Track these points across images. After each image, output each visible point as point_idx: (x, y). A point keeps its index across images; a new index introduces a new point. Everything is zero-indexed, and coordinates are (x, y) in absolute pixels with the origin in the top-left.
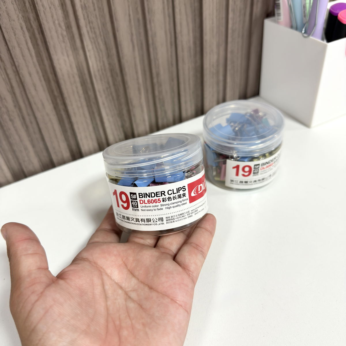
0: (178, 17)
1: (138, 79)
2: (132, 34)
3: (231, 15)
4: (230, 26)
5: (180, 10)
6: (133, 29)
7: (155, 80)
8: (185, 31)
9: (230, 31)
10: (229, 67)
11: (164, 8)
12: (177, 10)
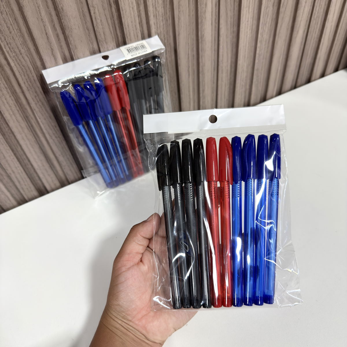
0: (221, 51)
1: (189, 96)
2: (189, 67)
3: (259, 45)
4: (258, 52)
5: (223, 46)
6: (190, 63)
7: (201, 95)
8: (225, 59)
9: (257, 56)
10: (254, 80)
11: (212, 46)
12: (221, 47)
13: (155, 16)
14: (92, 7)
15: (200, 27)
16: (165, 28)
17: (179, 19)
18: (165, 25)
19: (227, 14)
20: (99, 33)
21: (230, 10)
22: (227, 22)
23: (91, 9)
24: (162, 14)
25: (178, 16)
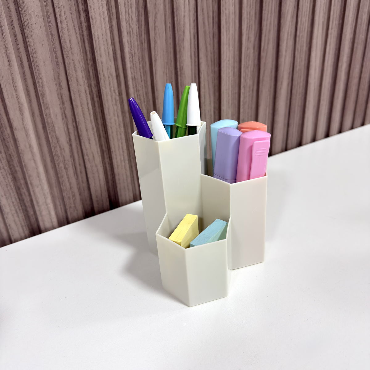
13: (129, 33)
14: (58, 7)
15: (178, 56)
16: (140, 50)
17: (155, 42)
18: (139, 46)
19: (206, 48)
20: (64, 39)
21: (210, 44)
22: (207, 56)
23: (57, 10)
24: (137, 33)
25: (155, 38)
